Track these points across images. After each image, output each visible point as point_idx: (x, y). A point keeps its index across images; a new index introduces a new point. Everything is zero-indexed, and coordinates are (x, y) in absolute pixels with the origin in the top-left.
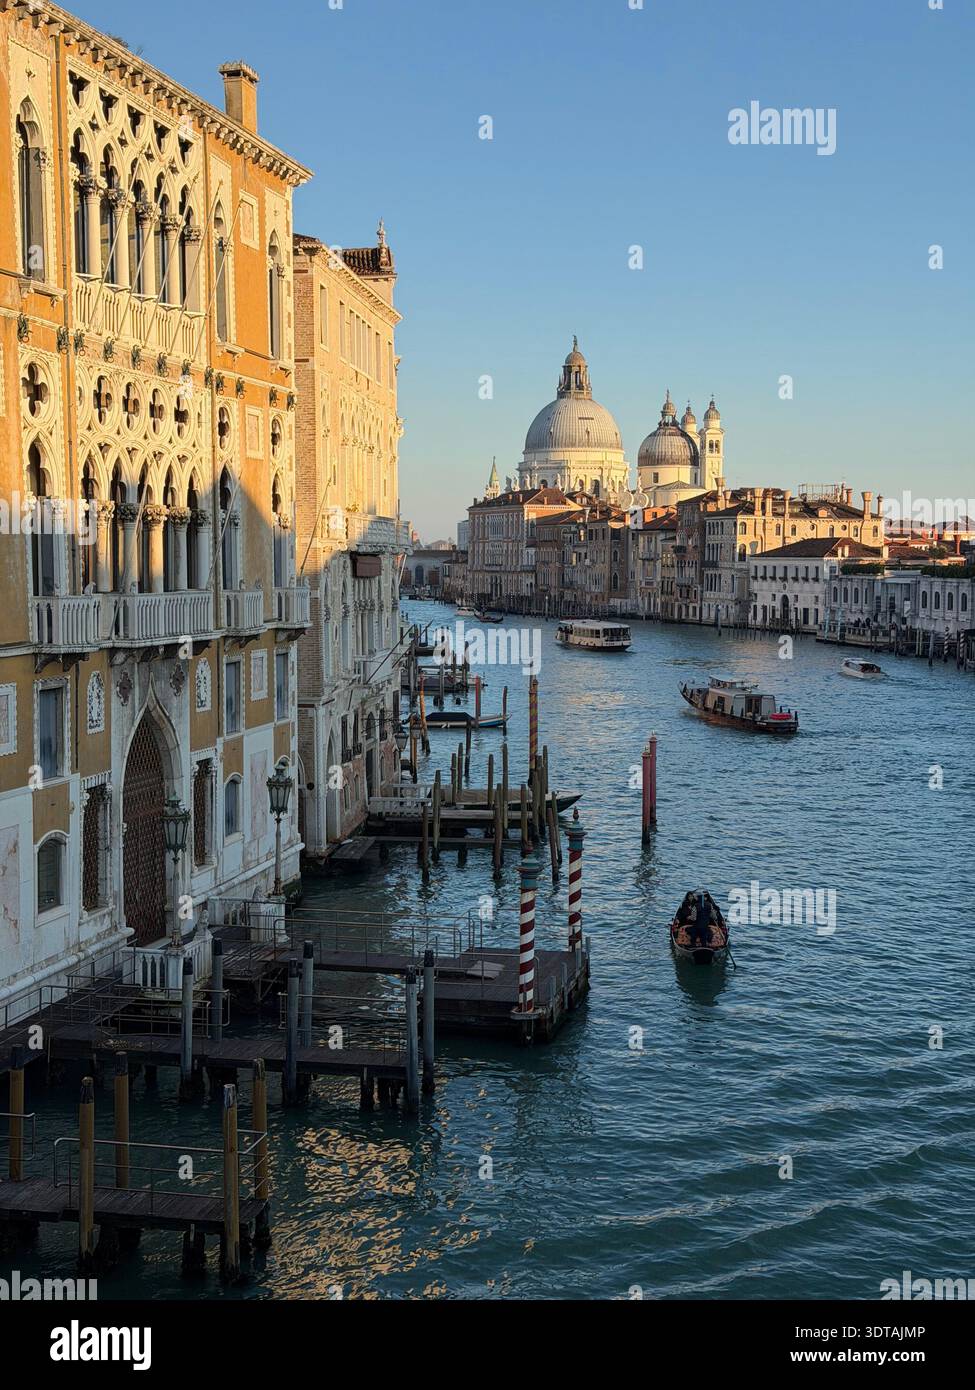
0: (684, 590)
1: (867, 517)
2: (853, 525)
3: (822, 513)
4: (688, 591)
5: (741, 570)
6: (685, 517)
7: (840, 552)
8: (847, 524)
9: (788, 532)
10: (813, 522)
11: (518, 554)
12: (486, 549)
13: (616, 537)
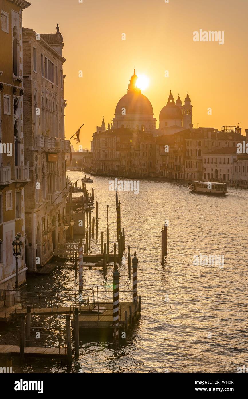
3: (230, 137)
4: (179, 168)
6: (178, 139)
9: (217, 145)
10: (227, 141)
11: (113, 154)
13: (151, 147)
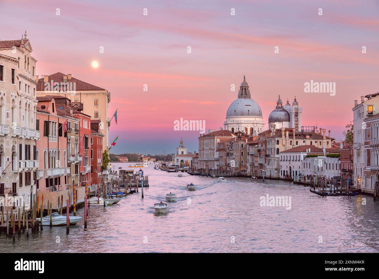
0: (261, 165)
1: (324, 138)
2: (319, 141)
3: (308, 137)
4: (262, 166)
5: (277, 158)
6: (261, 139)
7: (307, 150)
8: (317, 141)
9: (295, 143)
10: (304, 140)
11: (213, 154)
12: (204, 152)
13: (242, 147)
